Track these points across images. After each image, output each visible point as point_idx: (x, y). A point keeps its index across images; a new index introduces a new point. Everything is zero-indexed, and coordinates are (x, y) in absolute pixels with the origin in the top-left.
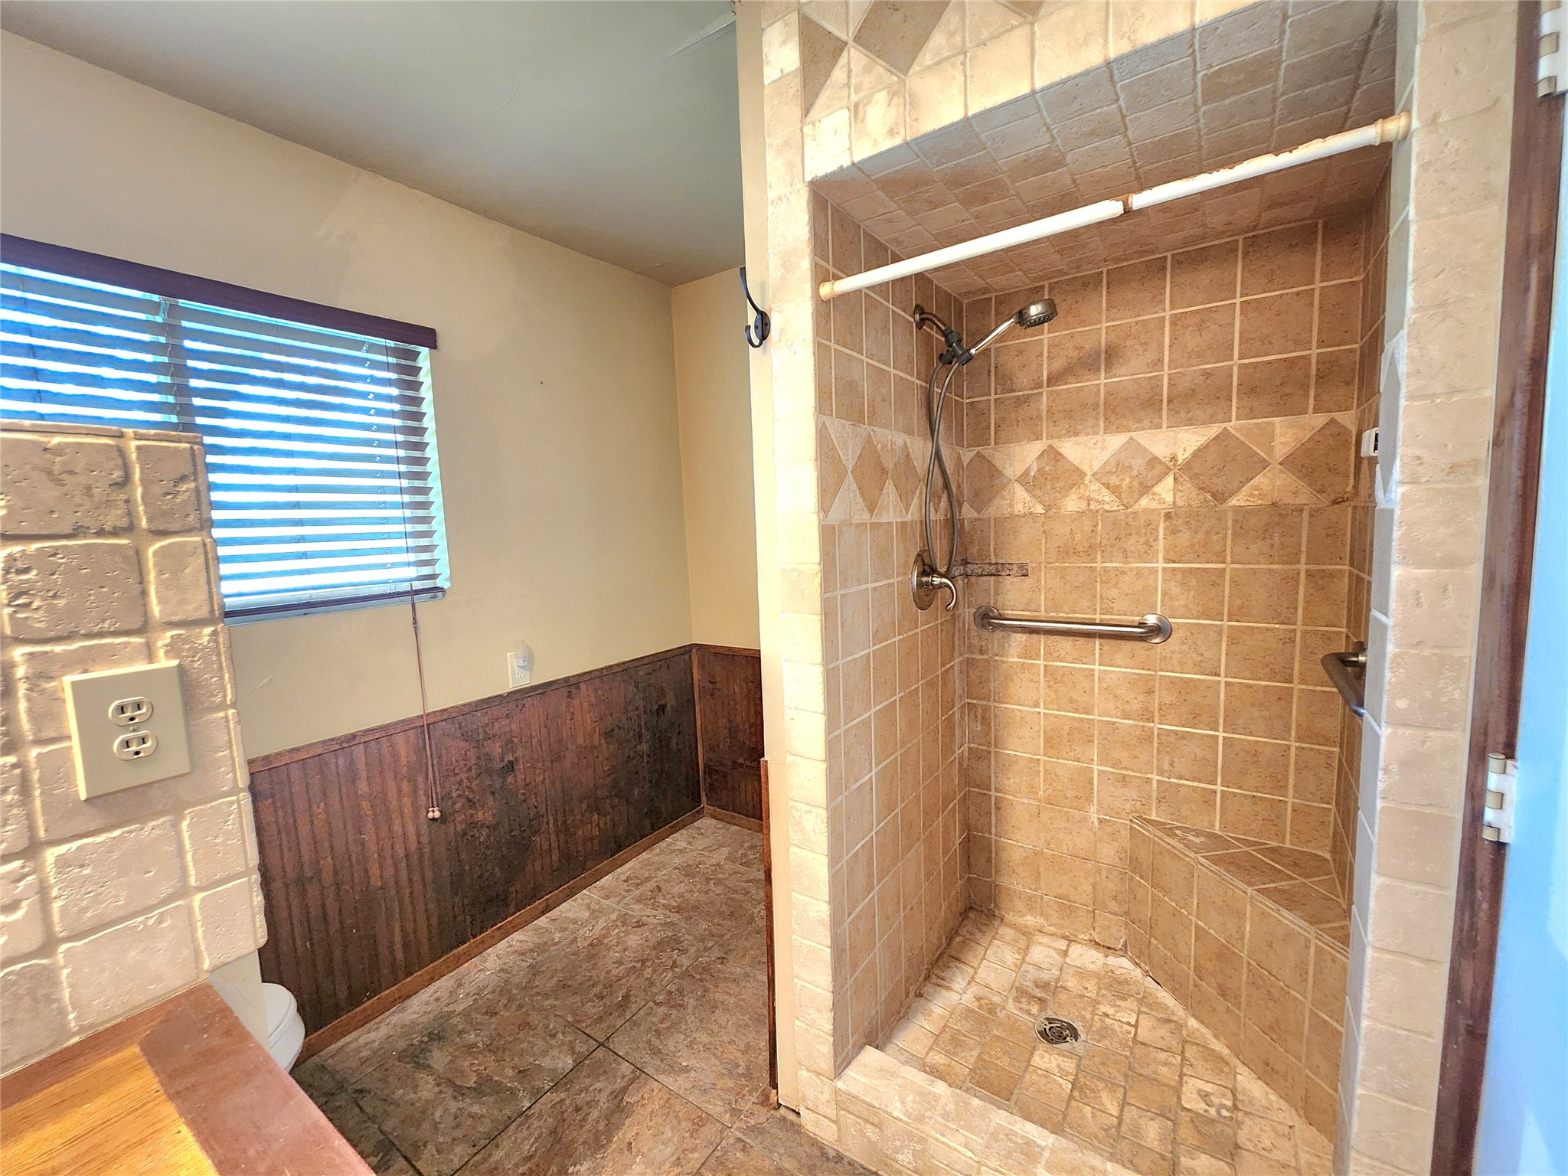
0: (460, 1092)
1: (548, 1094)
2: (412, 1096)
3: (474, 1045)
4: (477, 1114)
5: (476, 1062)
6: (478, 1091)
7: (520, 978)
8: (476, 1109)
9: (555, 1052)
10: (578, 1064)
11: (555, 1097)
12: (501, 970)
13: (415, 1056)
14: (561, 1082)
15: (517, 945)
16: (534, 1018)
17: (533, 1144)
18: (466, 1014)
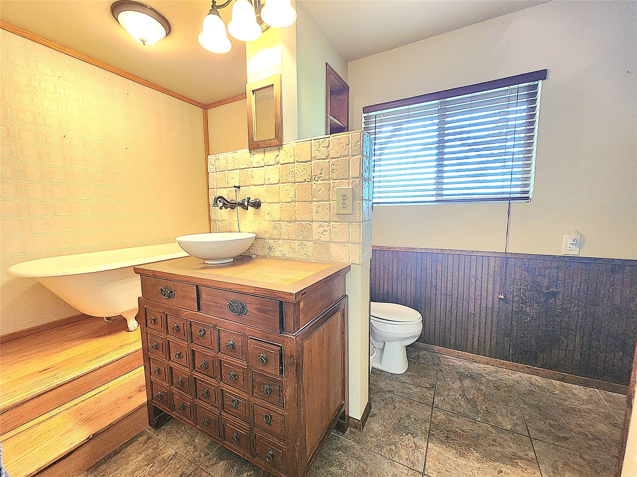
0: (463, 395)
1: (490, 426)
2: (451, 383)
3: (481, 390)
4: (461, 405)
5: (477, 394)
6: (468, 401)
7: (522, 389)
8: (462, 403)
9: (507, 419)
10: (511, 431)
11: (491, 429)
12: (517, 381)
13: (462, 376)
14: (498, 428)
15: (533, 380)
16: (512, 404)
17: (468, 429)
18: (489, 381)
